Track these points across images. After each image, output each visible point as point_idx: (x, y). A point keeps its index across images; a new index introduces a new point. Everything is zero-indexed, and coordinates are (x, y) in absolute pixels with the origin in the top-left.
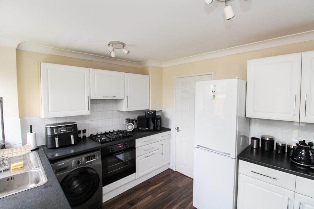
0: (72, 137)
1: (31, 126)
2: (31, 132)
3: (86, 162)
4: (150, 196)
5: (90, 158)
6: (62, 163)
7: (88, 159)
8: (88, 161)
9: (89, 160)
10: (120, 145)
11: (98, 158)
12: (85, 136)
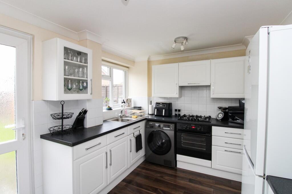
0: (164, 110)
1: (151, 101)
2: (151, 104)
3: (164, 128)
4: (213, 189)
5: (166, 127)
6: (151, 123)
7: (165, 126)
8: (164, 127)
9: (166, 128)
10: (194, 126)
11: (171, 128)
12: (180, 115)
